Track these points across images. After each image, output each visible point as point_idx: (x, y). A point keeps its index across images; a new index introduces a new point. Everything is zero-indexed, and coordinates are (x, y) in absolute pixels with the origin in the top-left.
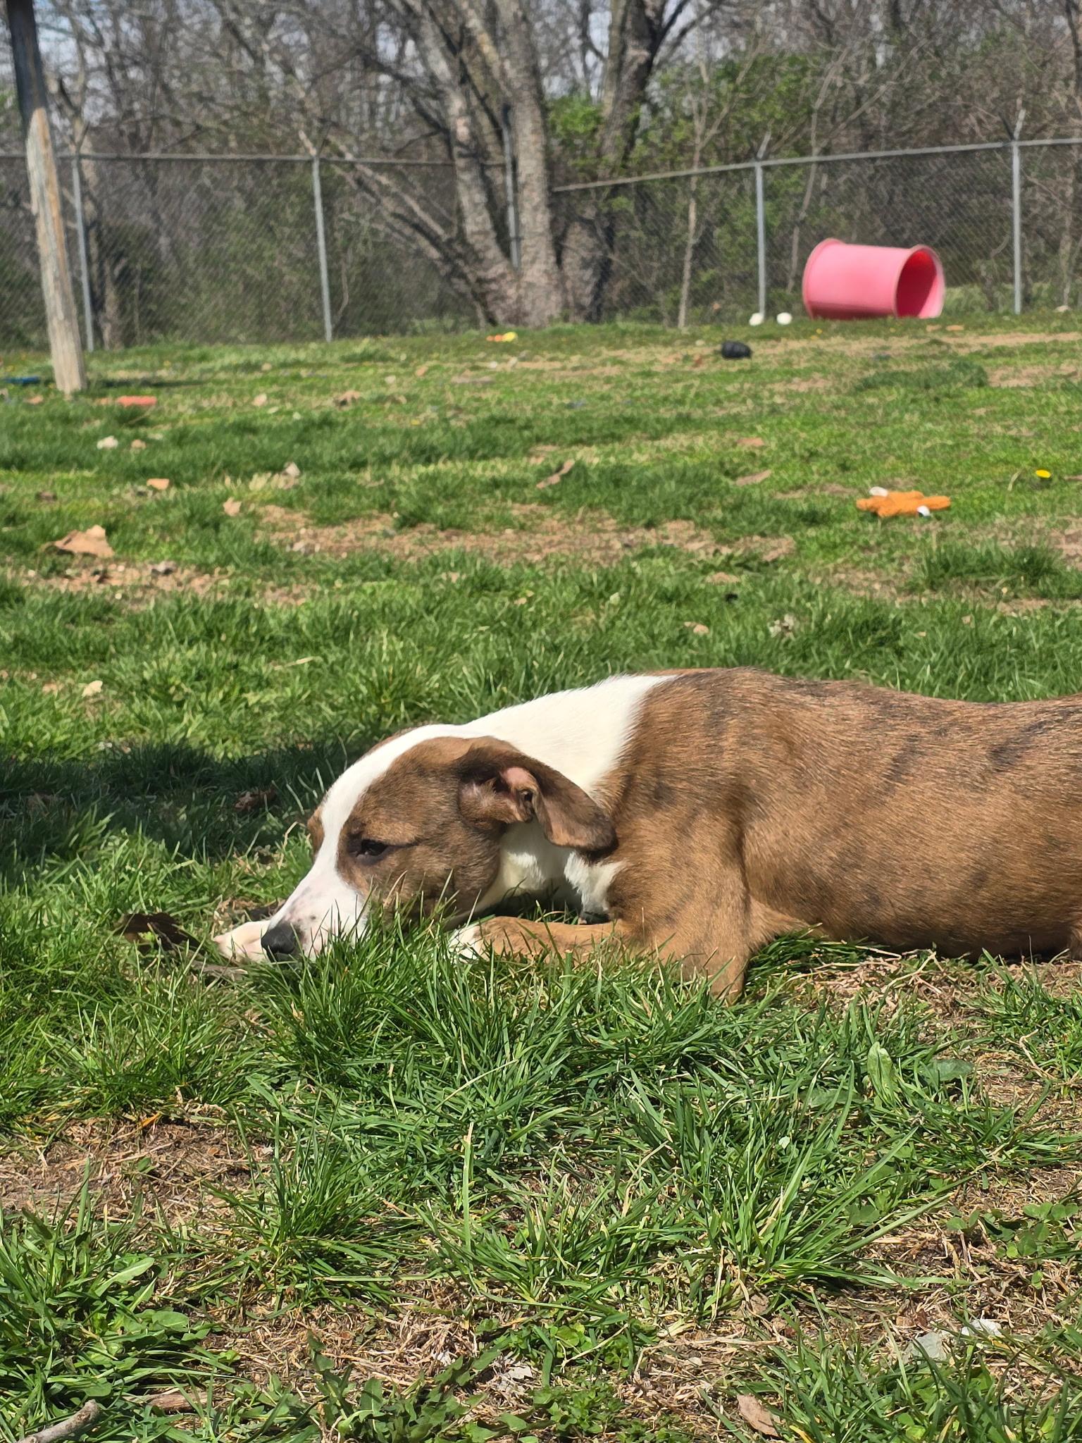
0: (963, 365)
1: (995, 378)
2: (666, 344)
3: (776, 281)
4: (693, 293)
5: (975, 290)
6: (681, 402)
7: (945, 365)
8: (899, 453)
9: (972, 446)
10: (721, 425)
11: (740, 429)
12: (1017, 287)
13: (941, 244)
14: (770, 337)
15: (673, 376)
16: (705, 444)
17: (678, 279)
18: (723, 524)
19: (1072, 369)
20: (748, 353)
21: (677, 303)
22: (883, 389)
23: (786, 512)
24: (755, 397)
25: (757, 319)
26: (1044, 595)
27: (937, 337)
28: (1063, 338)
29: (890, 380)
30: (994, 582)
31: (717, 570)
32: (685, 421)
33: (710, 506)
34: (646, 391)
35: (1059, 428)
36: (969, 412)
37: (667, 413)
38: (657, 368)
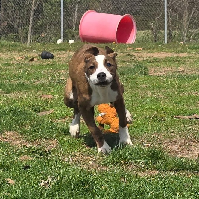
0: (139, 66)
1: (151, 72)
2: (19, 51)
3: (68, 25)
4: (34, 29)
5: (149, 32)
6: (21, 77)
9: (138, 101)
10: (36, 88)
11: (44, 90)
13: (137, 13)
14: (64, 50)
15: (20, 66)
16: (28, 96)
17: (28, 24)
18: (30, 133)
19: (182, 69)
20: (52, 57)
21: (27, 33)
23: (57, 129)
24: (52, 76)
25: (59, 41)
26: (158, 169)
27: (131, 52)
28: (181, 55)
30: (139, 163)
31: (24, 154)
32: (22, 86)
33: (25, 125)
34: (7, 72)
35: (174, 94)
36: (139, 86)
37: (15, 82)
38: (14, 62)
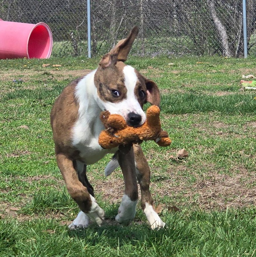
0: (59, 87)
5: (69, 43)
7: (50, 86)
8: (24, 135)
12: (89, 43)
22: (18, 99)
27: (48, 70)
29: (22, 94)
